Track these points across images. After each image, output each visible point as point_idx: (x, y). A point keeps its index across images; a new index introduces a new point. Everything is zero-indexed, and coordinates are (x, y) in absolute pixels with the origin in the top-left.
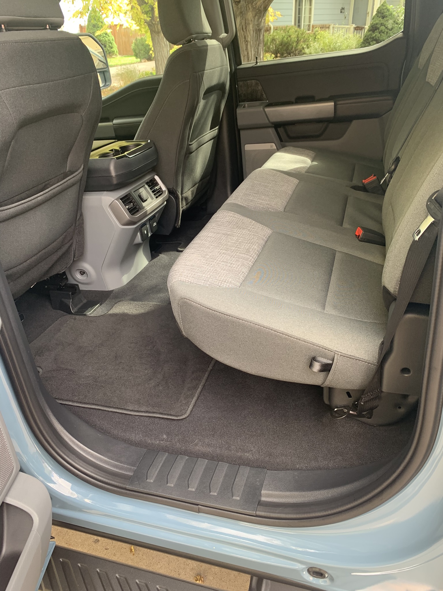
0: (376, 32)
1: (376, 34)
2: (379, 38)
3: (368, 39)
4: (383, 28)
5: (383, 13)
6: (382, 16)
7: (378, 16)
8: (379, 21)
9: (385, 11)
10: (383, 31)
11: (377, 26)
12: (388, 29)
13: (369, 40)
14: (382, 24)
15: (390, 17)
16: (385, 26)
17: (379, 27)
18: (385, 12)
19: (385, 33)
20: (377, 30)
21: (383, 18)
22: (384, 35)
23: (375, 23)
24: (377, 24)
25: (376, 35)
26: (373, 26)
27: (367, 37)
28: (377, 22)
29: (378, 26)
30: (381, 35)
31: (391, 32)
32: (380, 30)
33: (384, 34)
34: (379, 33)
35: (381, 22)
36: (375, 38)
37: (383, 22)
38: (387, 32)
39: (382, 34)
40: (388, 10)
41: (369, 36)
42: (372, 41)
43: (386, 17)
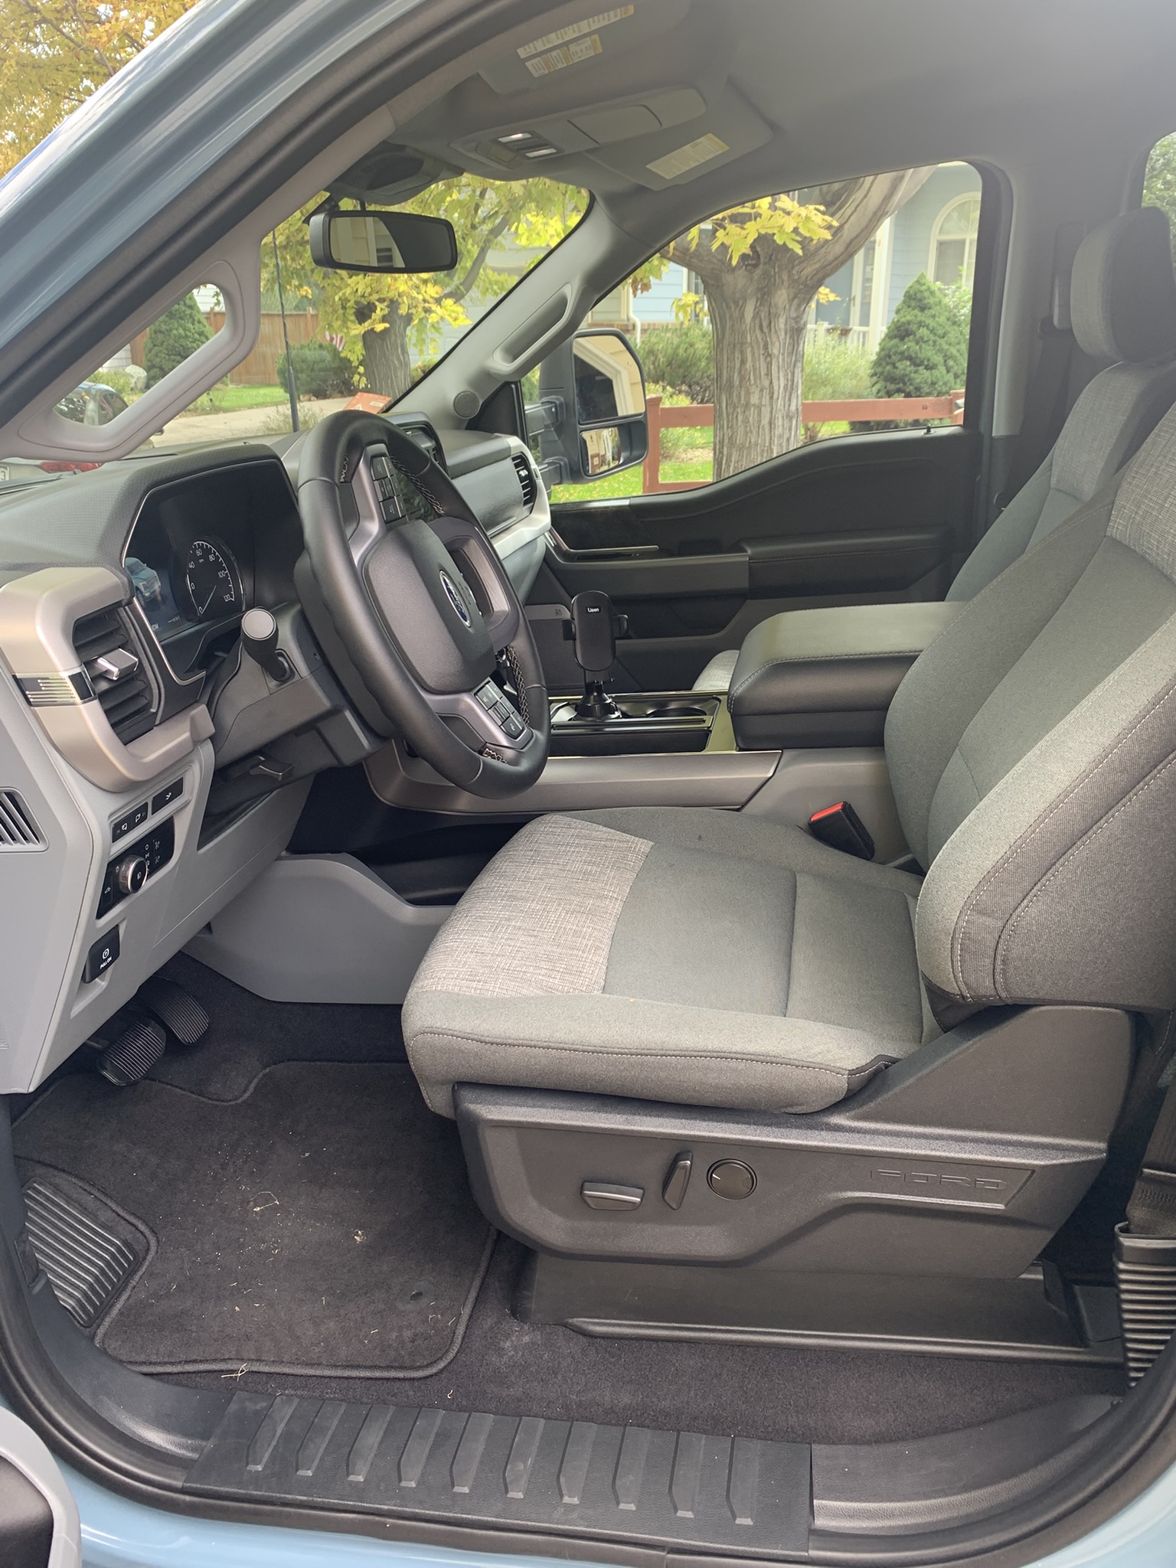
0: (909, 341)
1: (909, 345)
2: (916, 353)
3: (890, 357)
4: (923, 332)
5: (920, 300)
6: (919, 307)
7: (909, 307)
8: (913, 318)
9: (926, 294)
10: (925, 339)
11: (911, 326)
12: (935, 334)
13: (894, 357)
14: (921, 324)
15: (938, 308)
16: (928, 328)
17: (914, 329)
18: (925, 298)
19: (931, 343)
20: (911, 337)
21: (923, 309)
22: (928, 348)
23: (903, 320)
24: (909, 323)
25: (908, 348)
26: (900, 327)
27: (887, 352)
28: (909, 318)
29: (914, 327)
30: (921, 347)
31: (942, 341)
32: (918, 336)
33: (929, 345)
34: (917, 344)
35: (919, 319)
36: (906, 354)
37: (923, 319)
38: (934, 342)
39: (924, 345)
40: (932, 293)
41: (893, 350)
42: (899, 361)
43: (930, 308)
